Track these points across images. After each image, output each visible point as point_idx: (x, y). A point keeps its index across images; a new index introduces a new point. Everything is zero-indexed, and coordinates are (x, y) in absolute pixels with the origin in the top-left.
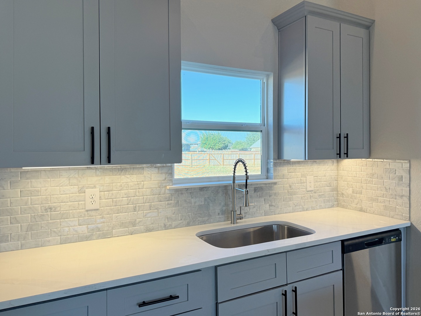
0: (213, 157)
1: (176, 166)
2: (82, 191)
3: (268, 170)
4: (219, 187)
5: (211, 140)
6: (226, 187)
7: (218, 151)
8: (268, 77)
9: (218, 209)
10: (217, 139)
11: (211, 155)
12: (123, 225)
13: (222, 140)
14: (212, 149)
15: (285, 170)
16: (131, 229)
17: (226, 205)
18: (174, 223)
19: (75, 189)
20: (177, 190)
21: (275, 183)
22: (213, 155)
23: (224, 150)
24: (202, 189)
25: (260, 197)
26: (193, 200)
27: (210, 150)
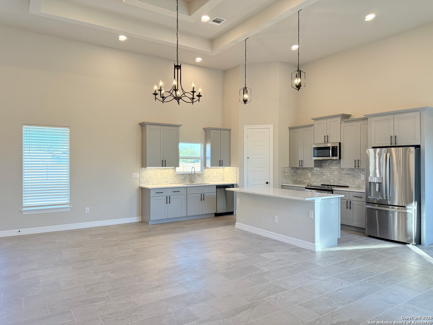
0: (186, 169)
1: (177, 168)
2: (156, 173)
3: (202, 170)
4: (188, 174)
5: (184, 154)
6: (190, 174)
7: (191, 163)
8: (202, 143)
9: (187, 180)
10: (190, 153)
11: (184, 167)
12: (165, 182)
13: (195, 154)
14: (185, 162)
15: (207, 170)
16: (167, 183)
17: (190, 179)
18: (176, 183)
19: (155, 173)
20: (177, 174)
21: (204, 174)
22: (186, 167)
23: (196, 163)
24: (183, 174)
25: (200, 177)
26: (181, 177)
27: (183, 163)
